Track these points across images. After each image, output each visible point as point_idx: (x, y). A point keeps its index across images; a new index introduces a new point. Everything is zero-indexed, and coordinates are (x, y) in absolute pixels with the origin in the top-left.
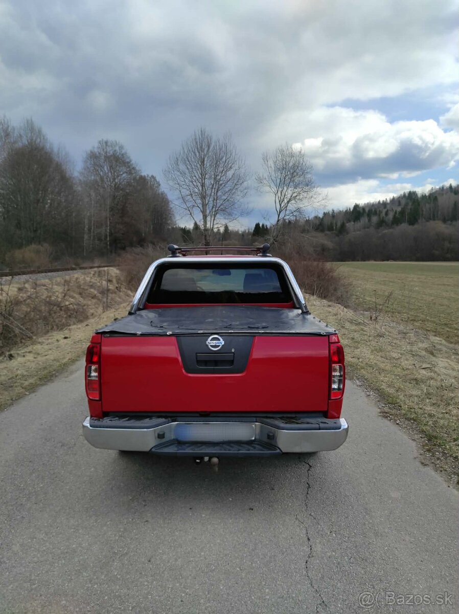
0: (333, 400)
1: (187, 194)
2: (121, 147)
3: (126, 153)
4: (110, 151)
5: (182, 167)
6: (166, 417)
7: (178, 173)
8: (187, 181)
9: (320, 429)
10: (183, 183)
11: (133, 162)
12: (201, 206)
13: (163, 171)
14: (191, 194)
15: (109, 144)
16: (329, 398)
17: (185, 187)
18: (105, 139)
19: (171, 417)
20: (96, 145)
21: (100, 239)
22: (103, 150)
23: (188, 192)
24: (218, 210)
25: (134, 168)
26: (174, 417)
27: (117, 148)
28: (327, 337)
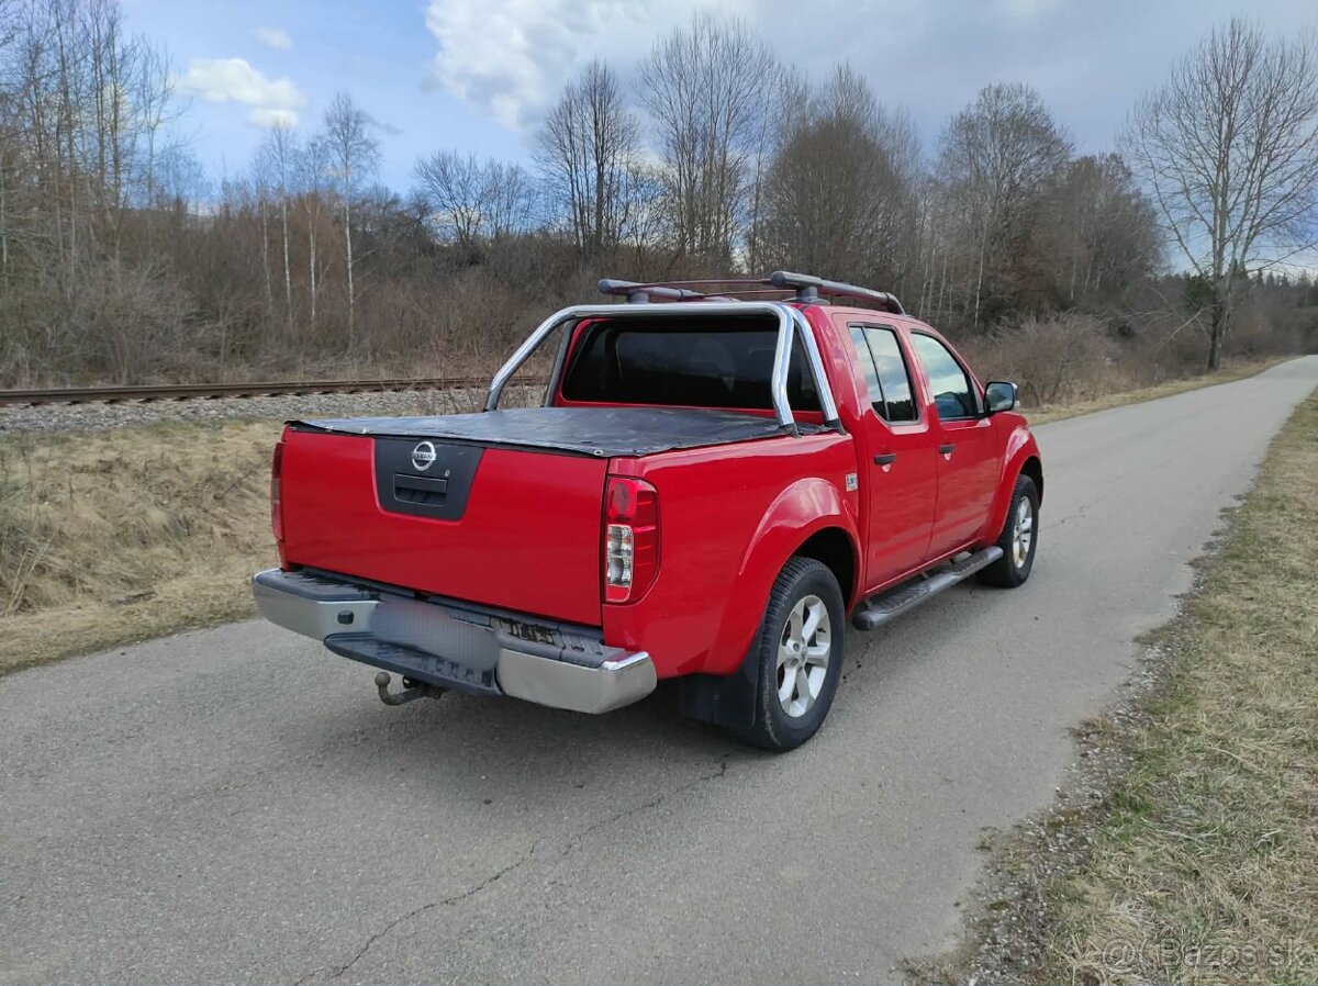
0: (609, 603)
1: (1176, 190)
2: (1031, 98)
3: (1041, 109)
4: (1005, 108)
5: (1168, 125)
6: (361, 587)
7: (1156, 141)
8: (1176, 158)
9: (560, 659)
10: (1168, 164)
11: (1057, 127)
12: (1209, 217)
13: (1115, 139)
14: (1187, 190)
15: (1004, 92)
16: (603, 600)
17: (1171, 172)
18: (995, 85)
19: (370, 589)
20: (974, 99)
21: (960, 307)
22: (990, 108)
23: (1179, 186)
24: (1259, 224)
25: (1058, 142)
26: (375, 590)
27: (1022, 100)
28: (606, 461)
